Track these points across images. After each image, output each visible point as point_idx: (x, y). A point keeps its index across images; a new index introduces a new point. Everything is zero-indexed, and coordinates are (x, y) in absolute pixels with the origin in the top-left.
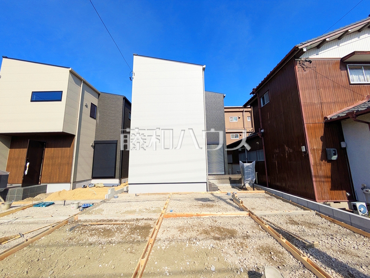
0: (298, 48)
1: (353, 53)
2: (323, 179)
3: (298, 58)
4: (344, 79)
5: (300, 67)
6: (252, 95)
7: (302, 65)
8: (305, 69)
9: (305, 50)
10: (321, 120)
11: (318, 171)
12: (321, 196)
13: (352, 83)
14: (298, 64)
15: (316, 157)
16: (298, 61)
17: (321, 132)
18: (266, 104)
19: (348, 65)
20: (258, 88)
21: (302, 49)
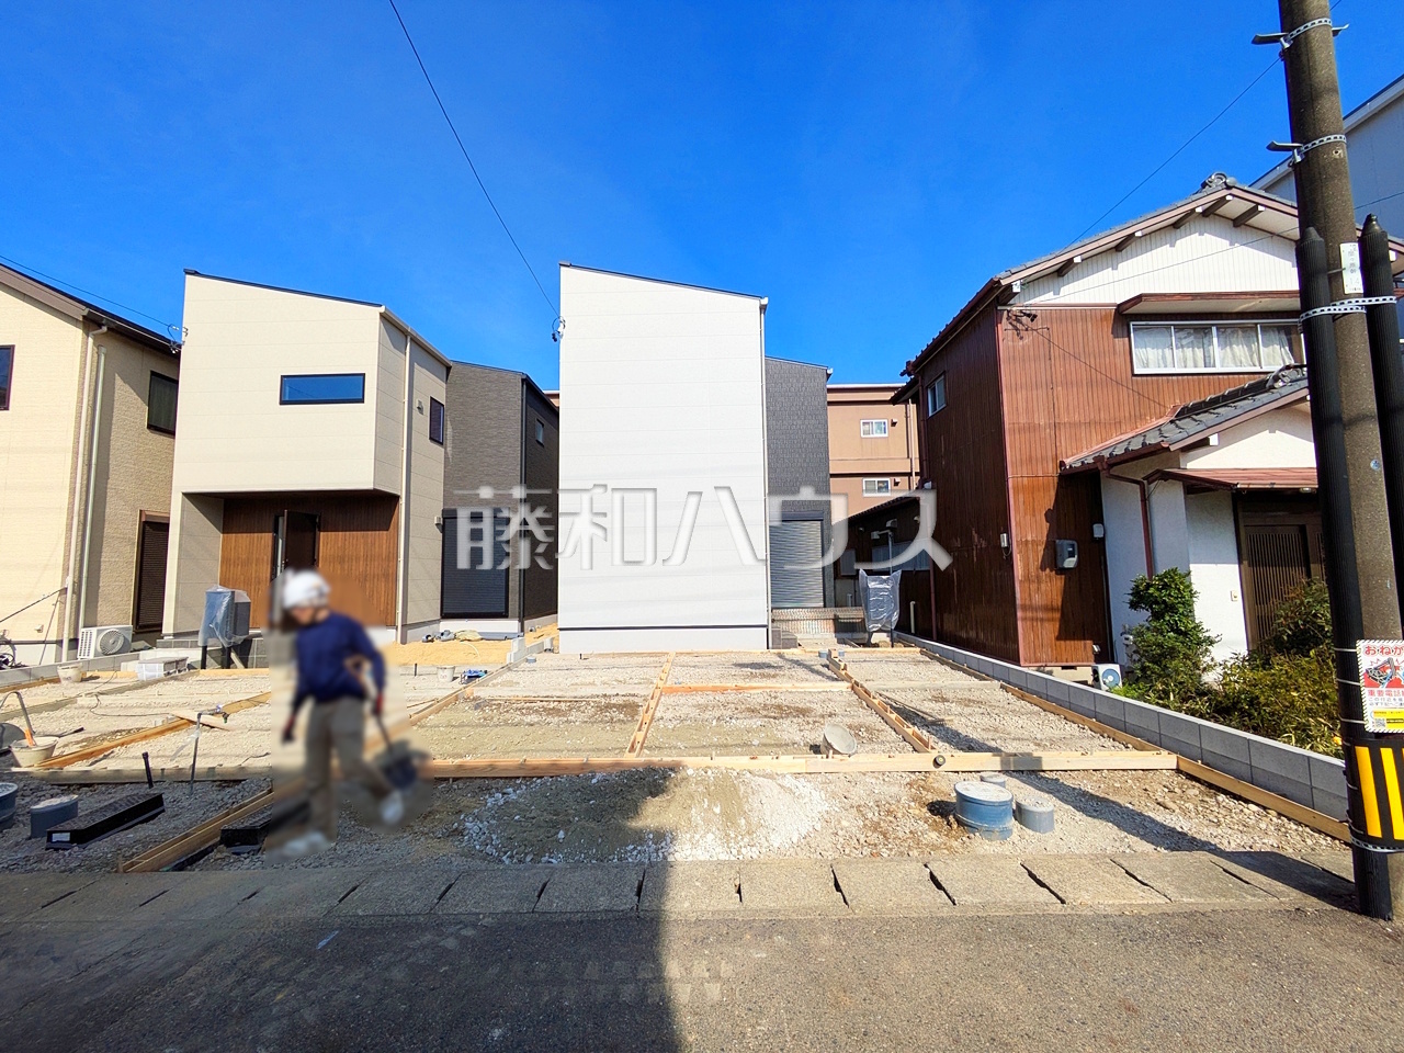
0: (999, 282)
1: (1139, 298)
2: (1040, 615)
3: (1005, 304)
4: (1121, 361)
5: (1010, 327)
6: (907, 379)
7: (1014, 323)
8: (1023, 333)
9: (1016, 289)
10: (1052, 470)
11: (1033, 594)
12: (1032, 651)
13: (1136, 372)
14: (1004, 320)
15: (1031, 560)
16: (1005, 312)
17: (1048, 500)
18: (938, 409)
19: (1131, 324)
20: (920, 360)
21: (1010, 286)
